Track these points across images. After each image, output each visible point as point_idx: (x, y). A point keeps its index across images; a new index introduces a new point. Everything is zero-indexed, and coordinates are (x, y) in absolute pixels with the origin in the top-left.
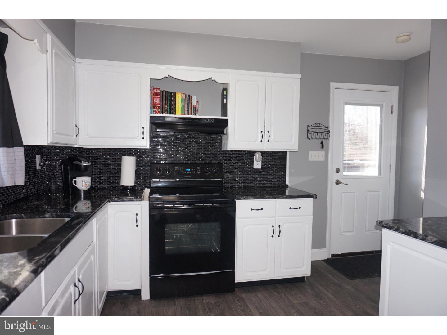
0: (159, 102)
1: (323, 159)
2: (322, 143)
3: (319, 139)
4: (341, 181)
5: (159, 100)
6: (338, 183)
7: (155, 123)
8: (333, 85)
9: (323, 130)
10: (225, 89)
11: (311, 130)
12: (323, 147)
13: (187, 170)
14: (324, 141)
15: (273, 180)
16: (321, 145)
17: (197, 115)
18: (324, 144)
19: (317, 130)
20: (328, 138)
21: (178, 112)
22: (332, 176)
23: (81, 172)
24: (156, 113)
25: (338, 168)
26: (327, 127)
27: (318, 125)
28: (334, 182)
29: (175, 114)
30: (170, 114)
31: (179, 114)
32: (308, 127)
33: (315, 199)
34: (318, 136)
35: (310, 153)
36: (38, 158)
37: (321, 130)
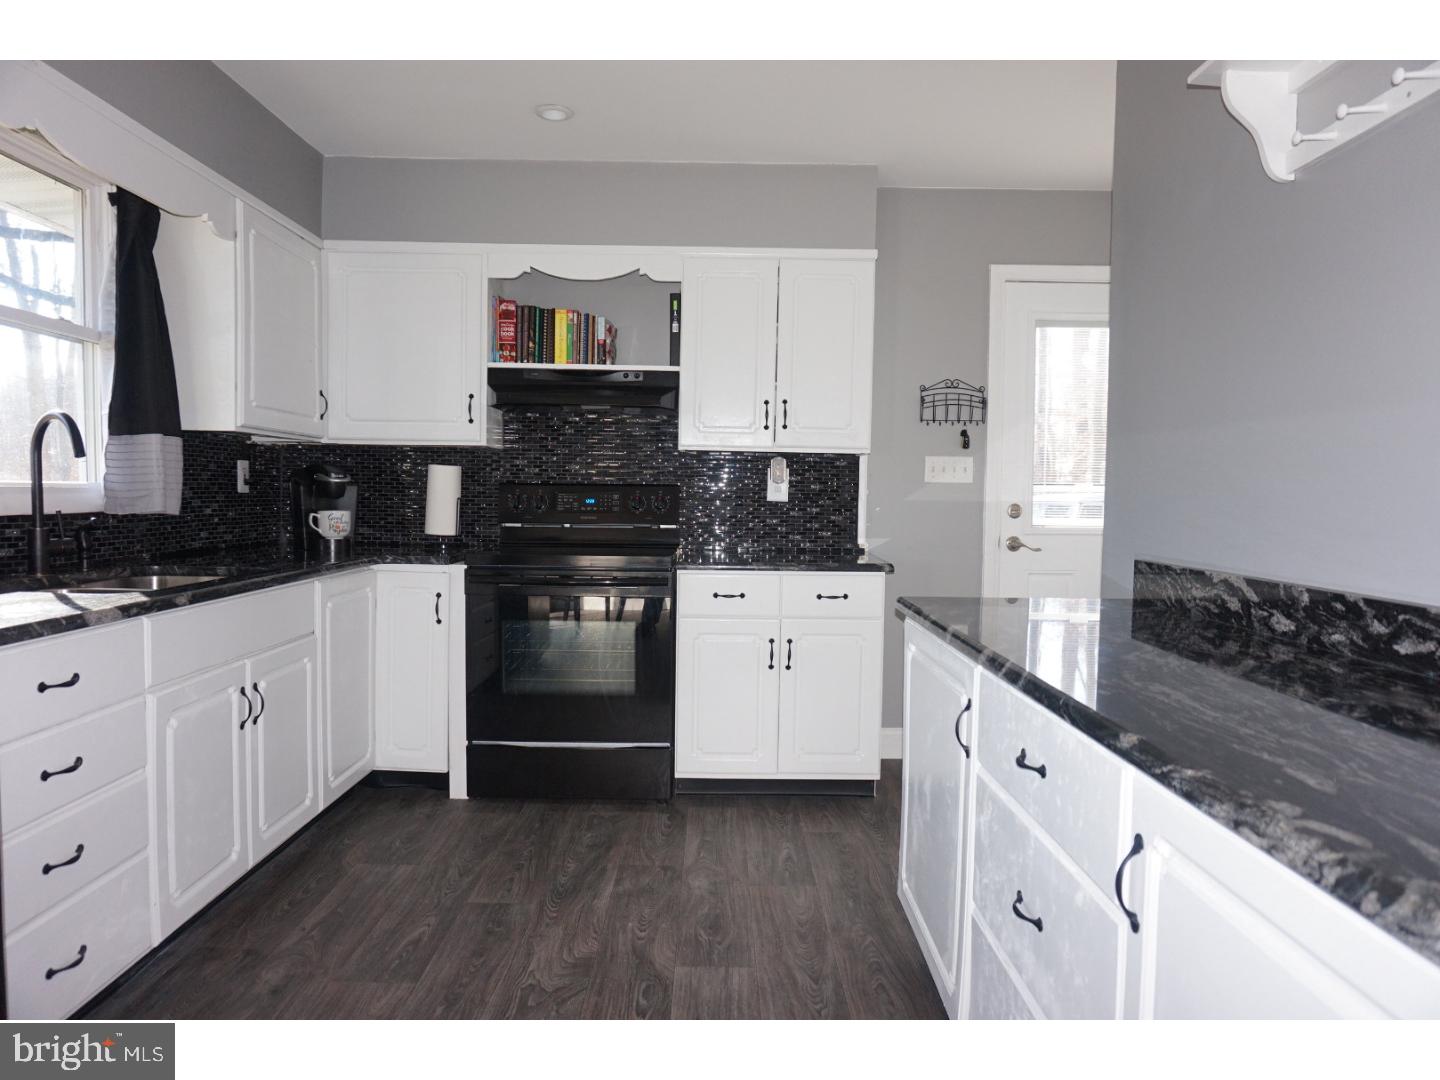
0: (512, 334)
1: (968, 478)
2: (964, 433)
3: (956, 424)
4: (1023, 540)
5: (512, 329)
6: (1014, 545)
7: (501, 384)
8: (998, 272)
9: (968, 398)
10: (676, 297)
11: (927, 399)
12: (966, 445)
13: (588, 501)
14: (971, 430)
15: (820, 533)
16: (960, 439)
17: (608, 362)
18: (969, 433)
19: (937, 398)
20: (984, 420)
21: (560, 357)
22: (997, 527)
23: (330, 498)
24: (506, 359)
25: (1015, 505)
26: (981, 390)
27: (952, 385)
28: (1005, 543)
29: (553, 362)
30: (541, 361)
31: (561, 363)
32: (924, 389)
33: (891, 575)
34: (953, 416)
35: (930, 461)
36: (242, 467)
37: (962, 397)
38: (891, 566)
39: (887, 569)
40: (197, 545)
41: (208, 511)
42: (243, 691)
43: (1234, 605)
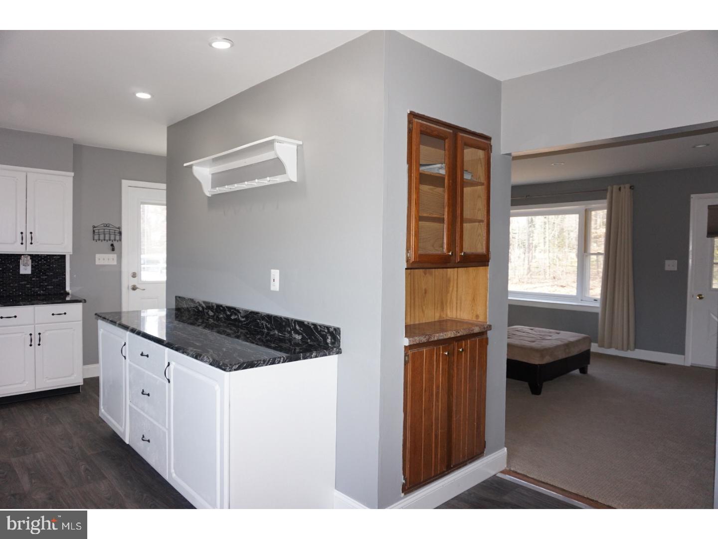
1: (115, 263)
3: (108, 241)
4: (138, 286)
6: (134, 288)
8: (125, 183)
9: (114, 231)
11: (96, 231)
14: (115, 243)
15: (48, 287)
16: (110, 248)
18: (114, 245)
19: (100, 231)
20: (120, 240)
22: (127, 281)
25: (134, 273)
26: (119, 228)
27: (107, 226)
28: (130, 287)
32: (94, 227)
33: (85, 304)
34: (107, 238)
35: (98, 256)
37: (111, 231)
38: (85, 300)
39: (83, 301)
43: (201, 309)
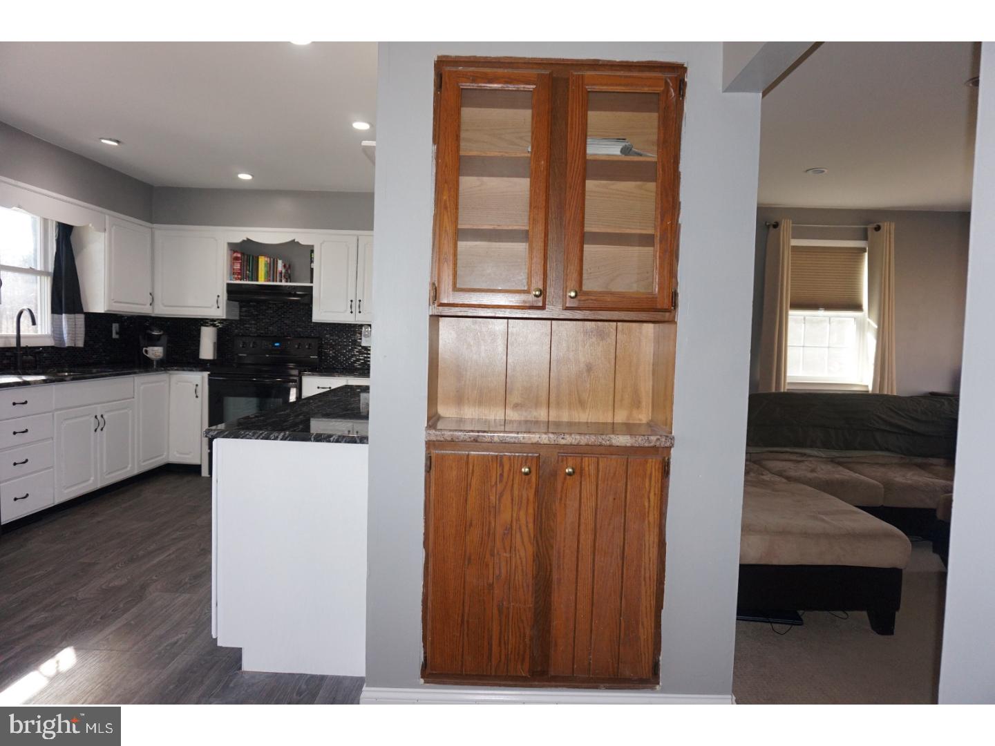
0: (239, 267)
5: (239, 265)
7: (233, 291)
10: (311, 252)
13: (276, 344)
17: (283, 281)
21: (261, 278)
23: (154, 341)
24: (236, 279)
29: (257, 280)
30: (252, 280)
31: (262, 281)
36: (115, 327)
40: (91, 361)
41: (97, 346)
42: (96, 417)
